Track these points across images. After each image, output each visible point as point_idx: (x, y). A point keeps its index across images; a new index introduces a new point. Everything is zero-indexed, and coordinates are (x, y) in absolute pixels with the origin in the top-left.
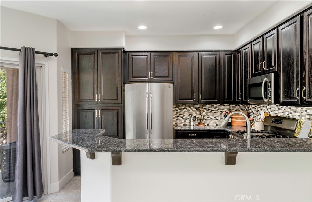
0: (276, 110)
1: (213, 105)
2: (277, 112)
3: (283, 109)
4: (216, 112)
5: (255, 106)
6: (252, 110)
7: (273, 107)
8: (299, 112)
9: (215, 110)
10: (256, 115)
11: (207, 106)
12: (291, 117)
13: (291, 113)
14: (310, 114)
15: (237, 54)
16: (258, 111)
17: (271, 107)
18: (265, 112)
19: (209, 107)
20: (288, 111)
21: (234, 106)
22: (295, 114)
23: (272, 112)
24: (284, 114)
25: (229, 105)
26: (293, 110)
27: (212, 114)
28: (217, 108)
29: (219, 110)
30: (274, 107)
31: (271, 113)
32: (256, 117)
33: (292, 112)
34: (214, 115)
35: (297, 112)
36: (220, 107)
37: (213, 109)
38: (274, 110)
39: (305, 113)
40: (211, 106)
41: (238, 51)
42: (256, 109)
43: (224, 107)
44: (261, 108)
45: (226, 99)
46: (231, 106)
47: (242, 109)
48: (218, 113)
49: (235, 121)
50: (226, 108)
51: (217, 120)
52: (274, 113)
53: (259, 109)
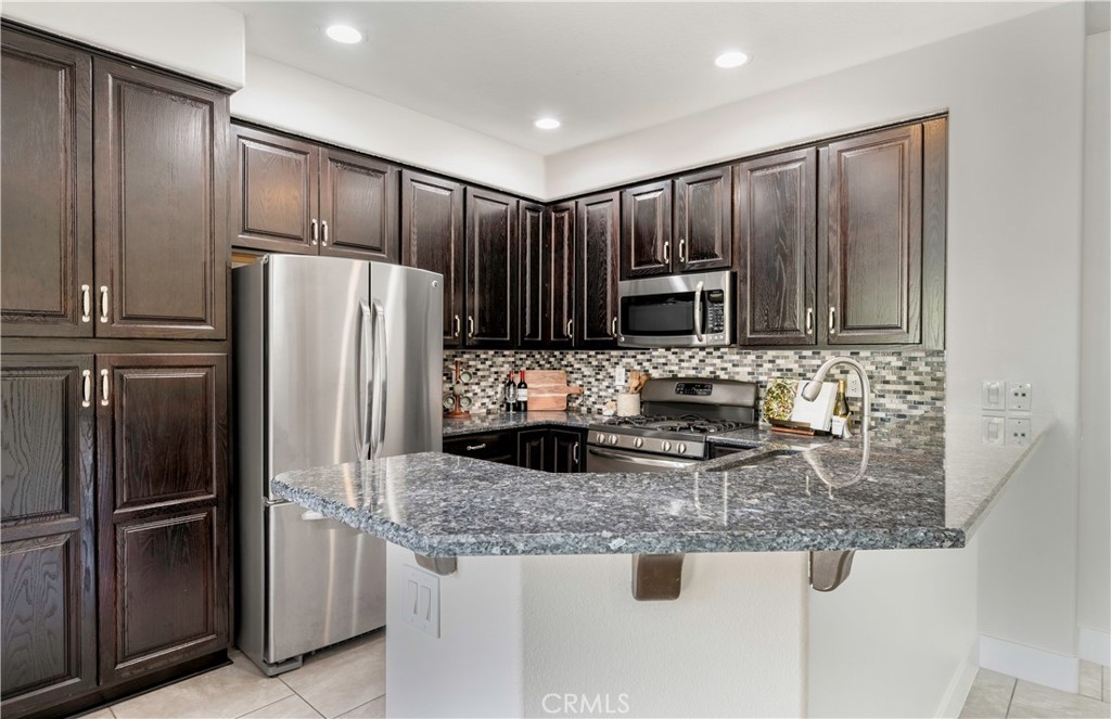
0: (672, 364)
1: (479, 352)
2: (675, 368)
3: (695, 362)
4: (486, 373)
5: (590, 356)
6: (576, 366)
7: (659, 357)
8: (750, 365)
9: (484, 370)
10: (592, 380)
11: (466, 356)
12: (723, 376)
13: (724, 369)
14: (785, 368)
15: (553, 214)
16: (600, 368)
17: (654, 357)
18: (628, 371)
19: (469, 360)
20: (714, 365)
21: (524, 356)
22: (737, 369)
23: (655, 368)
24: (700, 373)
25: (513, 352)
26: (730, 361)
27: (476, 381)
28: (489, 363)
29: (493, 370)
30: (666, 357)
31: (652, 372)
32: (594, 383)
33: (729, 366)
34: (482, 384)
35: (745, 365)
36: (495, 359)
37: (480, 366)
38: (665, 364)
39: (767, 366)
40: (473, 356)
41: (555, 205)
42: (595, 363)
43: (502, 359)
44: (614, 360)
45: (529, 336)
46: (518, 356)
47: (540, 366)
48: (489, 376)
49: (536, 399)
50: (508, 363)
51: (489, 397)
52: (664, 371)
53: (605, 363)
